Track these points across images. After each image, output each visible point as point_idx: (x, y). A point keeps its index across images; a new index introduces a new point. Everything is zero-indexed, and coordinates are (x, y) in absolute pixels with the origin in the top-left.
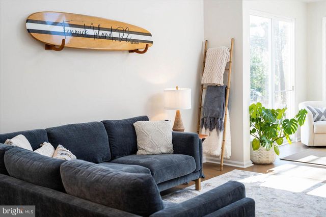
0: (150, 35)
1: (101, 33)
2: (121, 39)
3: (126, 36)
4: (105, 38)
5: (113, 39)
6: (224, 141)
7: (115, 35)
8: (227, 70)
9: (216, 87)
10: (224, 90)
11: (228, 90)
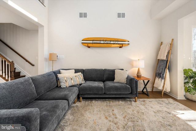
0: (129, 42)
1: (106, 42)
2: (114, 44)
3: (116, 42)
4: (108, 43)
5: (111, 44)
6: (164, 84)
7: (112, 42)
8: (168, 53)
9: (163, 60)
10: (166, 62)
11: (168, 62)
